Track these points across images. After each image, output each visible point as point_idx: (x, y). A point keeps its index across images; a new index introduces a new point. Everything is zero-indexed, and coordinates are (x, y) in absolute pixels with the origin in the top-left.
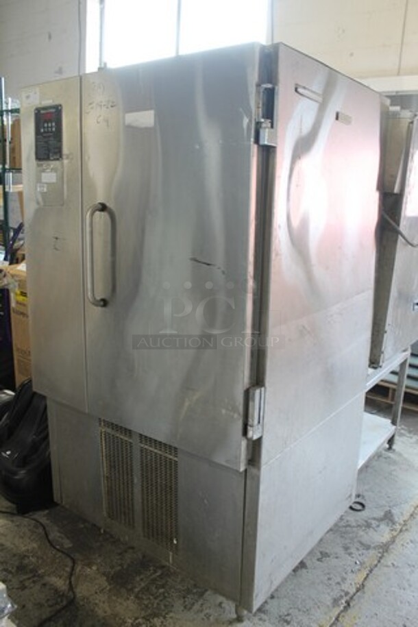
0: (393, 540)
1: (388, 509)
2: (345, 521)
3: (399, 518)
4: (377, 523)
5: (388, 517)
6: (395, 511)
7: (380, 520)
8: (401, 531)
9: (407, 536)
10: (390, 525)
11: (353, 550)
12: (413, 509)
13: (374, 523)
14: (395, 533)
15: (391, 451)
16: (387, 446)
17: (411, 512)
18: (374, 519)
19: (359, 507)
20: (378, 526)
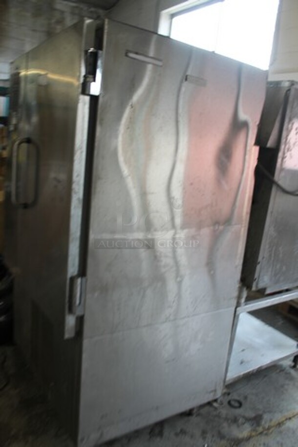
0: (249, 438)
1: (260, 412)
2: (218, 412)
3: (266, 423)
4: (244, 421)
5: (256, 420)
6: (266, 417)
7: (248, 420)
8: (261, 433)
9: (263, 439)
10: (255, 425)
11: (209, 436)
12: (284, 419)
13: (241, 420)
14: (254, 434)
15: (295, 369)
16: (293, 364)
17: (280, 421)
18: (244, 417)
19: (237, 404)
20: (244, 424)
